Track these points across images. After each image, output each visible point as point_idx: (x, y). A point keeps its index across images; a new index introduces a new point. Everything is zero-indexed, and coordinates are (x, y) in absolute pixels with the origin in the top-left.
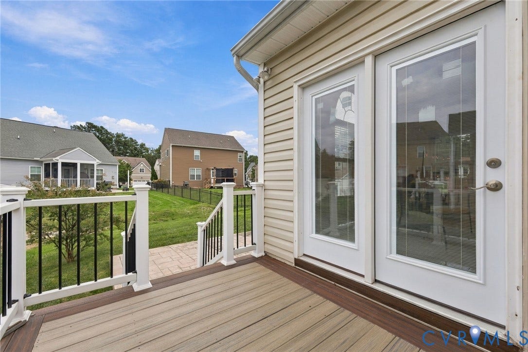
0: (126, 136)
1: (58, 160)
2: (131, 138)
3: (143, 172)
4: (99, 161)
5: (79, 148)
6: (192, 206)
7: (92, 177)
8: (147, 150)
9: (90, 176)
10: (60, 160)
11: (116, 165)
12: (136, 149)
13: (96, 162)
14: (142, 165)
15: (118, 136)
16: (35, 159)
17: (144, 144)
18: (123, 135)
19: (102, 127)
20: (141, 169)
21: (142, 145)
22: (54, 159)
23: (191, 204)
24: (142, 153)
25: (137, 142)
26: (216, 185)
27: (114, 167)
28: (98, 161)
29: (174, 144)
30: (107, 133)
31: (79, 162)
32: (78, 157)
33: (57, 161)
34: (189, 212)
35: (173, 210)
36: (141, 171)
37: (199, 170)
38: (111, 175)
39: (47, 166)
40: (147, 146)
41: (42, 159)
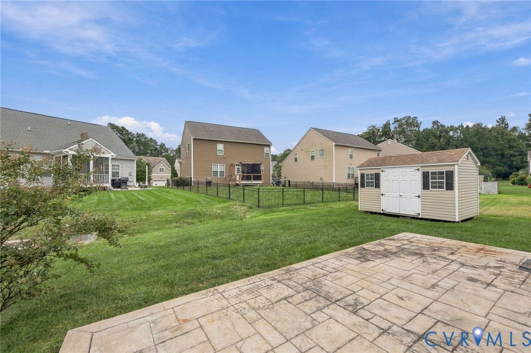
0: (146, 136)
2: (151, 139)
3: (163, 171)
5: (91, 139)
6: (222, 205)
7: (107, 172)
8: (167, 150)
9: (104, 172)
10: (70, 152)
11: (134, 160)
12: (156, 149)
13: (110, 155)
14: (162, 165)
15: (139, 135)
16: (45, 152)
17: (164, 144)
18: (143, 135)
19: (123, 128)
20: (160, 169)
21: (162, 145)
22: (64, 151)
23: (219, 202)
24: (161, 153)
25: (157, 143)
26: (242, 182)
27: (132, 162)
28: (113, 154)
29: (195, 138)
30: (128, 133)
33: (67, 153)
34: (219, 212)
35: (198, 209)
36: (160, 171)
37: (223, 166)
38: (128, 171)
40: (167, 146)
41: (53, 152)
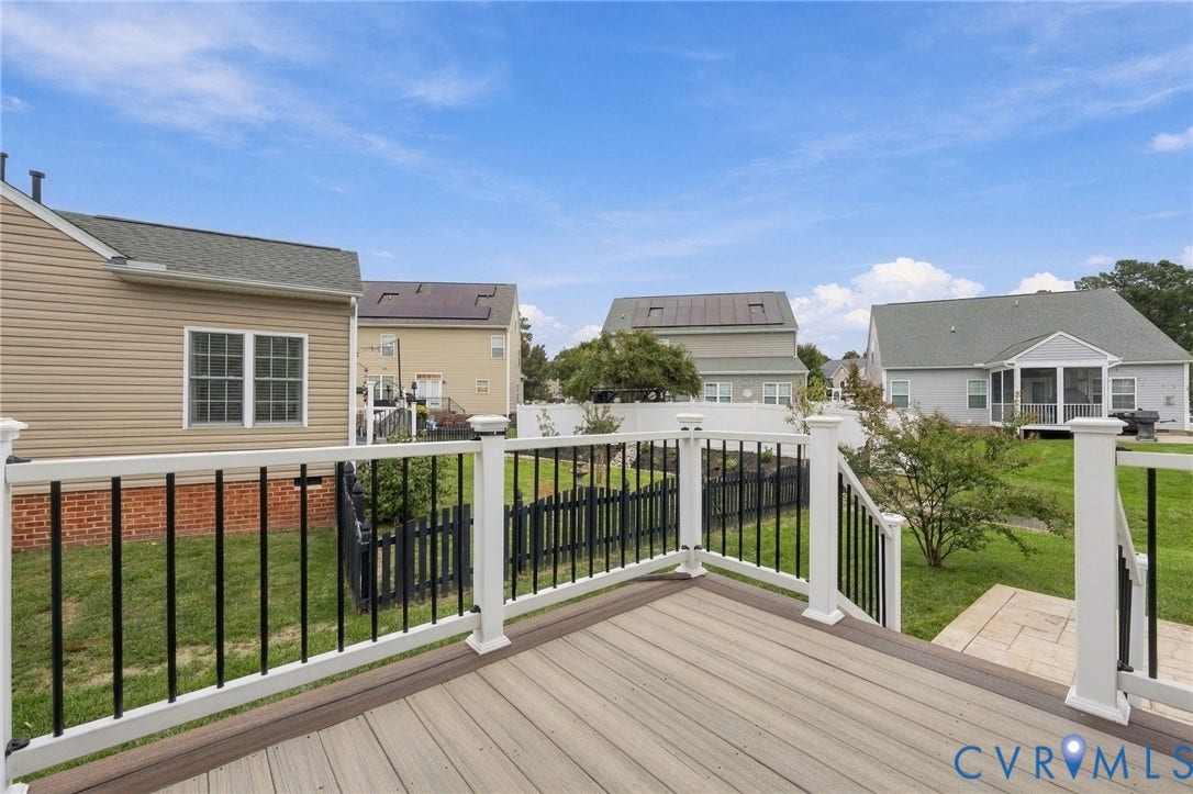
1: (1013, 365)
4: (1116, 359)
5: (1060, 333)
7: (1098, 399)
9: (1091, 398)
10: (1018, 363)
11: (1181, 365)
13: (1105, 361)
16: (976, 365)
22: (1006, 362)
27: (1176, 369)
28: (1111, 358)
31: (1060, 366)
32: (1058, 353)
33: (1010, 367)
38: (1165, 393)
39: (996, 376)
41: (988, 365)
